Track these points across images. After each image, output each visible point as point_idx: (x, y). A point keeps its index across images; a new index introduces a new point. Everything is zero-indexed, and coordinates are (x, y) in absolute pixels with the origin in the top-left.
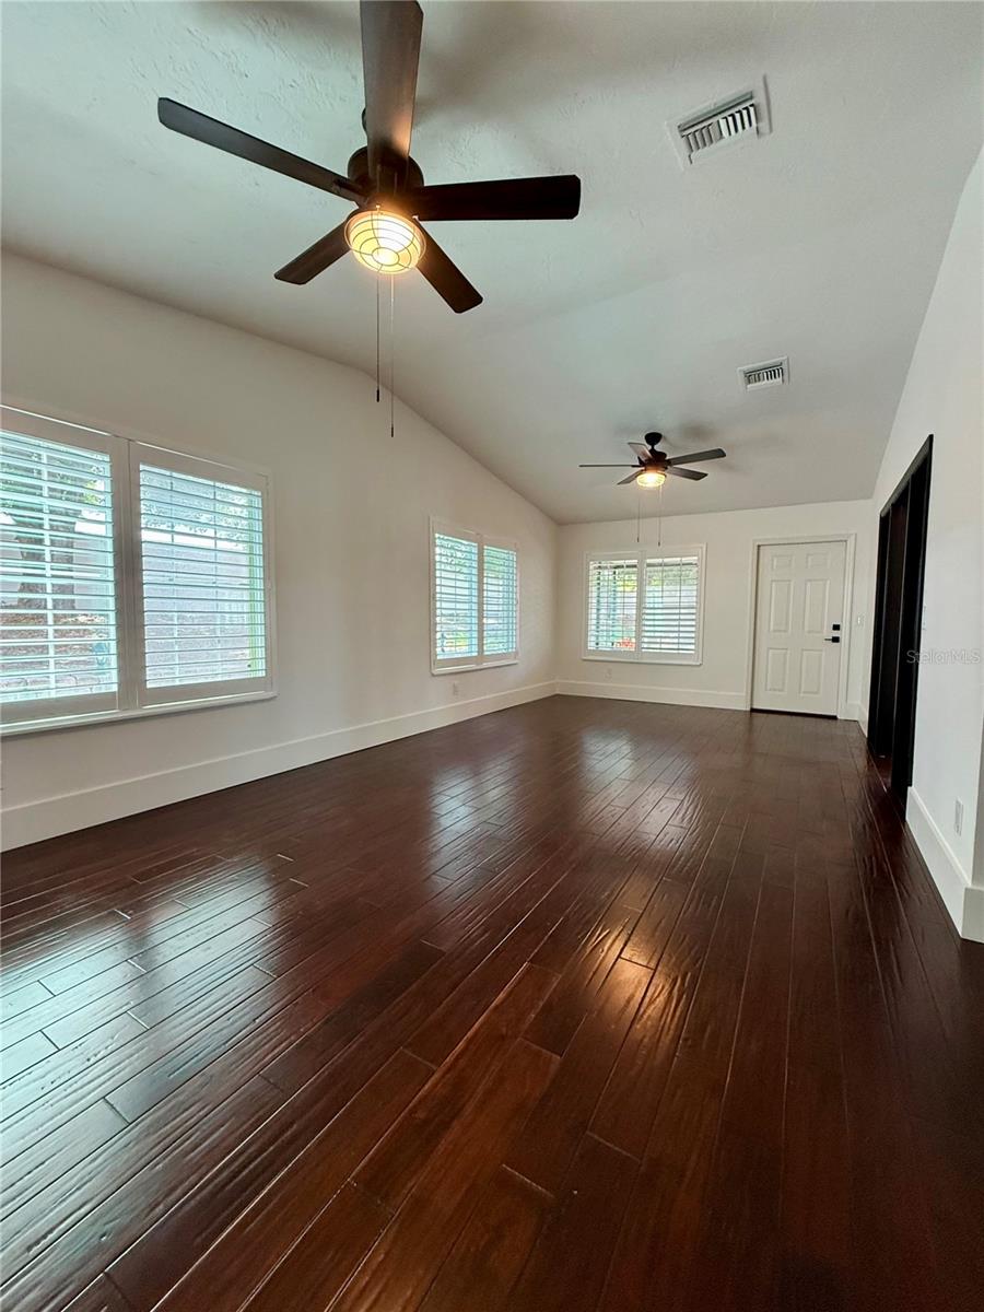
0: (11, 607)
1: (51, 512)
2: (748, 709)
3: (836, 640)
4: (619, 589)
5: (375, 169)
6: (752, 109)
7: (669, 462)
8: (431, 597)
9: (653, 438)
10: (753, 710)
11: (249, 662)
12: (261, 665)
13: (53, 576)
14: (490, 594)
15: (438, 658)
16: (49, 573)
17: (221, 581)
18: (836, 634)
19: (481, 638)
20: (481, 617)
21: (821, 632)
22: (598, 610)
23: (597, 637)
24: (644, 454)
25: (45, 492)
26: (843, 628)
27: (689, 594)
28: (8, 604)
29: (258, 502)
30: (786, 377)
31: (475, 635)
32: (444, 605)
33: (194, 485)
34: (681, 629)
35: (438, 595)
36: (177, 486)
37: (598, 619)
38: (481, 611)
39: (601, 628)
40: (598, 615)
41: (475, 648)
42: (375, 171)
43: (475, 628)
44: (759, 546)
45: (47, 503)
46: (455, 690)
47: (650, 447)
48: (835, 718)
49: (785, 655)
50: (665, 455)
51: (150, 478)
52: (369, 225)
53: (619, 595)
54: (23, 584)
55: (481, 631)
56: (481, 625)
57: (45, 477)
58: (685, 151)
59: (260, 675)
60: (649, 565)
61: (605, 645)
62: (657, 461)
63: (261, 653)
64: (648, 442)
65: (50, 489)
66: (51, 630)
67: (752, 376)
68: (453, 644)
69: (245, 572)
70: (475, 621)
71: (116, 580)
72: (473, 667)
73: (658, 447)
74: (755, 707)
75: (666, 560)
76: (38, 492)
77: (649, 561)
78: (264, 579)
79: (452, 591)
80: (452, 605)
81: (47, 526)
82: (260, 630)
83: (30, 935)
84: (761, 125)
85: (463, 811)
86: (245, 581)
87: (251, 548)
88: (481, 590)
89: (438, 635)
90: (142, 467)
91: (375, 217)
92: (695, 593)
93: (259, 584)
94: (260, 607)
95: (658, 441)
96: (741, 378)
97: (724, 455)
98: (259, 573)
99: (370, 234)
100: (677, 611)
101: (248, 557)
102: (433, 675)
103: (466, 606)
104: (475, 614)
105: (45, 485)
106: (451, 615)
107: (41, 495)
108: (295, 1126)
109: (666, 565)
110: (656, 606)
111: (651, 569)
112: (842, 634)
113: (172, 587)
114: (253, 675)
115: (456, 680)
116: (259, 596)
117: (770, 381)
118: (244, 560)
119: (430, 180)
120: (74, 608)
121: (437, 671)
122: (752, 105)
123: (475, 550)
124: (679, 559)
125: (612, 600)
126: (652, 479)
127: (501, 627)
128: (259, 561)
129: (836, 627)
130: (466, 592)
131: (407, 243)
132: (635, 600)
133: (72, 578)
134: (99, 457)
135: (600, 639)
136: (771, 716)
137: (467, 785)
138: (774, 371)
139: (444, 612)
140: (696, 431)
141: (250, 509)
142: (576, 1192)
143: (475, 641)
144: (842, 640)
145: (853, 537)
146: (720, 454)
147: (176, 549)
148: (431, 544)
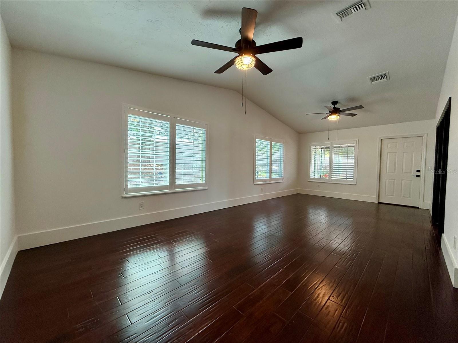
0: (135, 162)
1: (142, 136)
2: (377, 202)
3: (418, 176)
4: (323, 156)
5: (243, 44)
6: (362, 4)
7: (341, 111)
8: (254, 159)
9: (335, 103)
10: (379, 203)
11: (201, 178)
12: (204, 179)
13: (142, 153)
14: (274, 158)
15: (256, 179)
16: (141, 152)
17: (195, 155)
18: (418, 174)
19: (271, 173)
20: (271, 166)
21: (411, 173)
22: (315, 164)
23: (314, 173)
24: (331, 109)
25: (141, 131)
26: (421, 171)
27: (351, 158)
28: (134, 161)
29: (205, 132)
30: (388, 78)
31: (269, 172)
32: (258, 162)
33: (188, 128)
34: (348, 171)
35: (256, 159)
36: (185, 129)
37: (315, 167)
38: (271, 164)
39: (316, 170)
40: (315, 165)
41: (269, 176)
42: (243, 45)
43: (269, 169)
44: (381, 139)
45: (141, 133)
46: (262, 189)
47: (333, 106)
48: (418, 208)
49: (394, 182)
50: (339, 109)
51: (179, 127)
52: (241, 60)
53: (323, 158)
54: (138, 156)
55: (271, 171)
56: (271, 169)
57: (141, 126)
58: (340, 19)
59: (204, 182)
60: (335, 147)
61: (317, 176)
62: (336, 111)
63: (204, 176)
64: (333, 105)
65: (142, 130)
66: (140, 168)
67: (373, 79)
68: (261, 175)
69: (201, 152)
70: (269, 167)
71: (170, 155)
72: (268, 182)
73: (337, 106)
74: (380, 201)
75: (341, 145)
76: (138, 130)
77: (334, 146)
78: (206, 154)
79: (261, 157)
80: (261, 162)
81: (141, 140)
82: (204, 169)
83: (153, 244)
84: (366, 7)
85: (264, 227)
86: (201, 155)
87: (202, 145)
88: (271, 157)
89: (256, 171)
90: (177, 124)
91: (242, 57)
92: (354, 157)
93: (204, 156)
94: (204, 162)
95: (336, 104)
96: (369, 81)
97: (363, 107)
98: (204, 152)
99: (241, 62)
100: (346, 164)
101: (201, 148)
102: (254, 184)
103: (266, 162)
104: (269, 165)
105: (141, 129)
106: (261, 165)
107: (139, 131)
108: (220, 293)
109: (341, 147)
110: (339, 162)
111: (336, 149)
112: (422, 174)
113: (182, 157)
114: (202, 182)
115: (262, 187)
116: (204, 159)
117: (381, 80)
118: (201, 149)
119: (257, 45)
120: (150, 162)
121: (256, 183)
122: (362, 3)
123: (269, 144)
124: (347, 145)
125: (320, 160)
126: (334, 118)
127: (277, 169)
128: (204, 149)
129: (418, 171)
130: (266, 157)
131: (251, 62)
132: (329, 160)
133: (150, 154)
134: (167, 123)
135: (316, 174)
136: (387, 205)
137: (265, 219)
138: (382, 77)
139: (258, 164)
140: (352, 99)
141: (202, 134)
142: (294, 322)
143: (269, 174)
144: (421, 176)
145: (426, 135)
146: (361, 107)
147: (184, 146)
148: (255, 142)
